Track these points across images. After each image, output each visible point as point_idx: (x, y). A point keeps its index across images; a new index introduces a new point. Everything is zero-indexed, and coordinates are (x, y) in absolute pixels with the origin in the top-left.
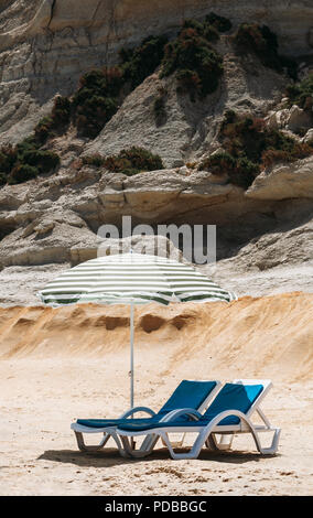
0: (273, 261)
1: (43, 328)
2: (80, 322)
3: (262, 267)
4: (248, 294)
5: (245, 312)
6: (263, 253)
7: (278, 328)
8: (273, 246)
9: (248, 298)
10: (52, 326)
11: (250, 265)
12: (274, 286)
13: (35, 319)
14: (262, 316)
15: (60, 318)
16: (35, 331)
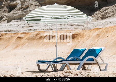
0: (106, 16)
1: (26, 40)
2: (39, 37)
3: (102, 18)
4: (97, 27)
5: (96, 33)
6: (103, 14)
7: (108, 37)
8: (106, 11)
9: (97, 28)
10: (29, 39)
11: (98, 18)
12: (107, 24)
13: (23, 37)
14: (102, 34)
15: (32, 36)
16: (23, 41)
